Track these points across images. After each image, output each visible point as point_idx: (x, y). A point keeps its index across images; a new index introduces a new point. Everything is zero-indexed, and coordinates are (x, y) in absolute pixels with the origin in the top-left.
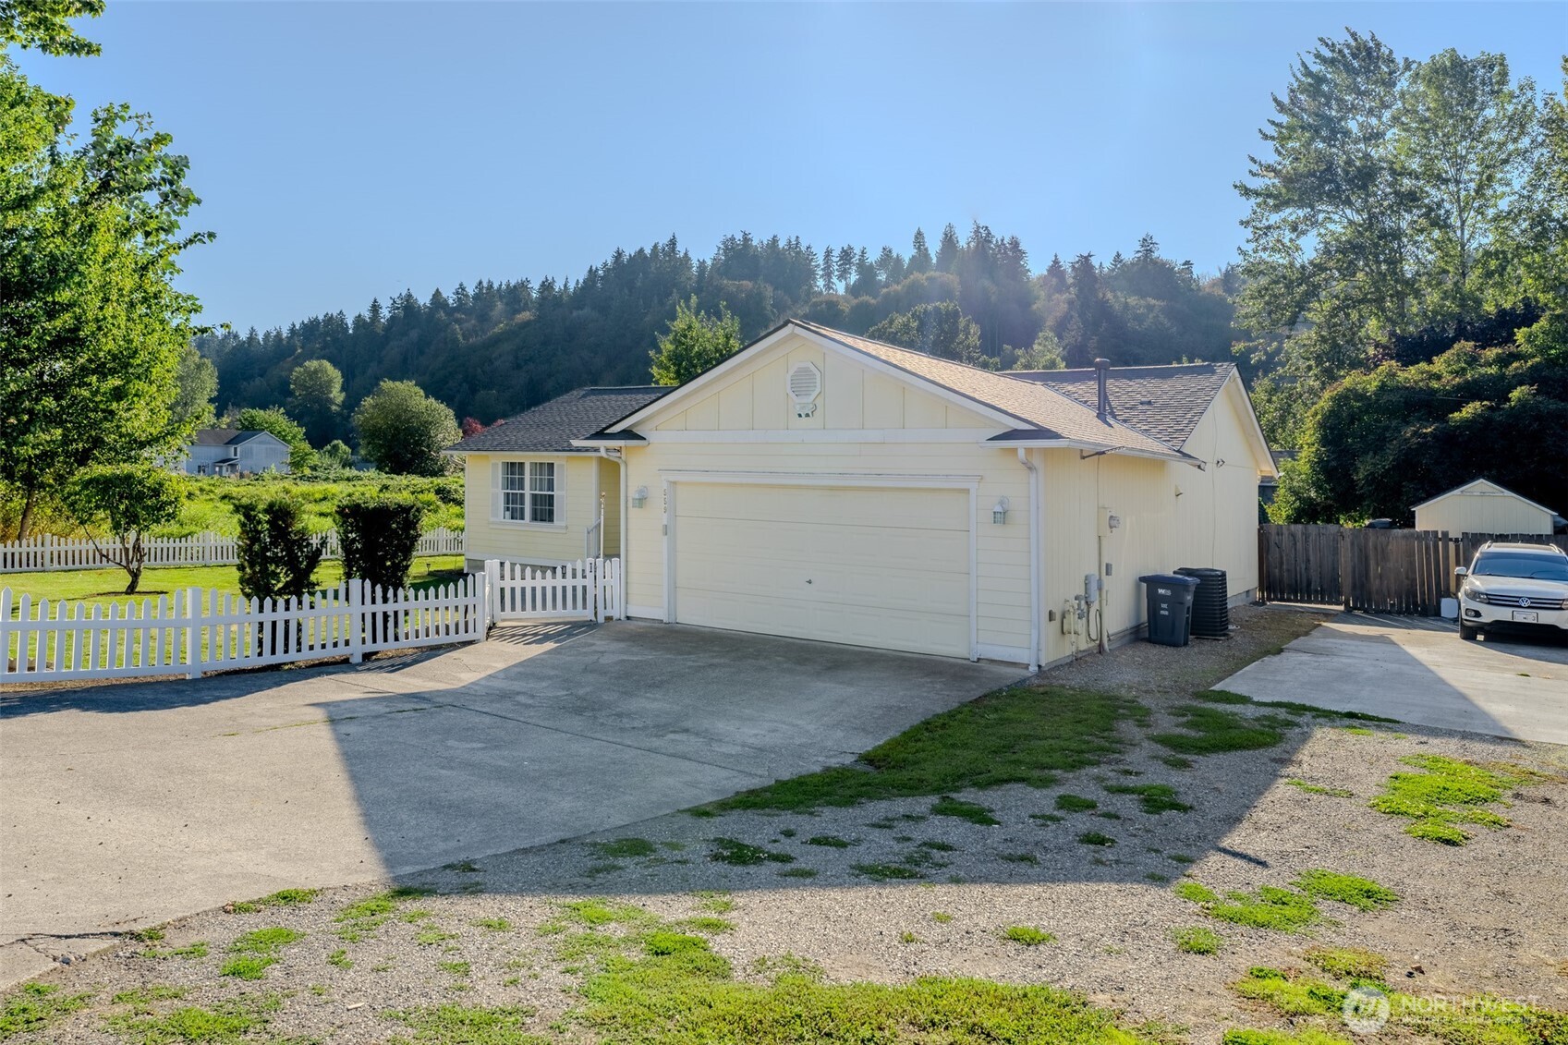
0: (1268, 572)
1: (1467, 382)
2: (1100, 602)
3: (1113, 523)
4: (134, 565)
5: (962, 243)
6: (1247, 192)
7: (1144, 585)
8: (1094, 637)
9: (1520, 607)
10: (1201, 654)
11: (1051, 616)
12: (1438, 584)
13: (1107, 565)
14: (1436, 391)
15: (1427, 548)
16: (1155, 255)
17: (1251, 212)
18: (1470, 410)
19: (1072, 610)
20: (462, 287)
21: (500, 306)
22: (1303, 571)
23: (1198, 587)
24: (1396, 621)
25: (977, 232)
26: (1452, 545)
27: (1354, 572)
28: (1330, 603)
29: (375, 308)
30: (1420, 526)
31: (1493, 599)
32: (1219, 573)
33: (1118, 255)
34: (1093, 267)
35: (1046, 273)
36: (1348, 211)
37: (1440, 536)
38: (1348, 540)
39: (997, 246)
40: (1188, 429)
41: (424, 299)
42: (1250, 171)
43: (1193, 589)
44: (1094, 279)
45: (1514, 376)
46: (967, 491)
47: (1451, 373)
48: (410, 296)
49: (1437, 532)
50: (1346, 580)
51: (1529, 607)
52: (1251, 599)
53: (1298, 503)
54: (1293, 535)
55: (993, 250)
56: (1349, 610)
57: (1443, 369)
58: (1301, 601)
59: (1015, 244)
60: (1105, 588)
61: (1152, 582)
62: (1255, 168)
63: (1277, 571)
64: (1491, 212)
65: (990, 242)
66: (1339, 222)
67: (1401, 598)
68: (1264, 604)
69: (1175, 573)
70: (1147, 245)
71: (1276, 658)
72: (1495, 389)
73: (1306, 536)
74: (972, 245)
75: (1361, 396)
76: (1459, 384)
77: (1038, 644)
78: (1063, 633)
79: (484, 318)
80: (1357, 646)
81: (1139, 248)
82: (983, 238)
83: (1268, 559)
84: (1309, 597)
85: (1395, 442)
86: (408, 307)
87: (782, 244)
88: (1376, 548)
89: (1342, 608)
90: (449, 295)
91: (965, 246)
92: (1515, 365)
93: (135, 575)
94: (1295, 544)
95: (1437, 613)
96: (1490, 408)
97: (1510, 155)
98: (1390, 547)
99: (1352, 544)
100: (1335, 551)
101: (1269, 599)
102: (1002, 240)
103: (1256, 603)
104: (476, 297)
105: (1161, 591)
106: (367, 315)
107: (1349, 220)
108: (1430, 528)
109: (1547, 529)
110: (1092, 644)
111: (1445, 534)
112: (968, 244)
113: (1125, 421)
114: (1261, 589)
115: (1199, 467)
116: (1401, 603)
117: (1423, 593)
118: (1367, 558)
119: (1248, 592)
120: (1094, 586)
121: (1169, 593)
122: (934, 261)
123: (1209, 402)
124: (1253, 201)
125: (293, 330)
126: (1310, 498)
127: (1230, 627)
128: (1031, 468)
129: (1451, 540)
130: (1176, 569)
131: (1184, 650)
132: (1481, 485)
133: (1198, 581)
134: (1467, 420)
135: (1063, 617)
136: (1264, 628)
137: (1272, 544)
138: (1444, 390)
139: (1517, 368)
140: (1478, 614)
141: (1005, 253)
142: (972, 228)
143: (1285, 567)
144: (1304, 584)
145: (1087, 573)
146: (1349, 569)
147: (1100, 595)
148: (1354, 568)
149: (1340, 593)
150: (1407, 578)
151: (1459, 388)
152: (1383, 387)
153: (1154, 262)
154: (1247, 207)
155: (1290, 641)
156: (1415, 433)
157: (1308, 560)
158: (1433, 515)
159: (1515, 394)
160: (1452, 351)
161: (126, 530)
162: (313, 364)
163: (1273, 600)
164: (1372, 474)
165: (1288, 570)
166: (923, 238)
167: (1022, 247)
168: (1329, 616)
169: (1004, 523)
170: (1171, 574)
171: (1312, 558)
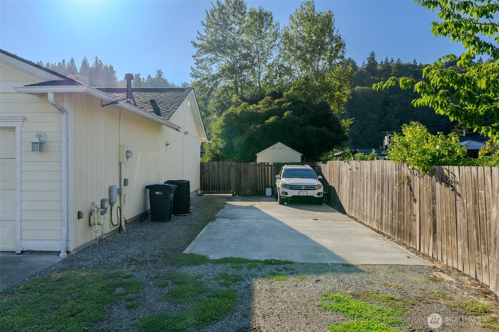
0: (204, 182)
1: (269, 110)
2: (120, 202)
3: (128, 154)
5: (91, 65)
6: (195, 45)
7: (148, 190)
8: (115, 222)
9: (301, 189)
10: (177, 225)
11: (80, 215)
12: (265, 183)
13: (125, 180)
14: (260, 113)
15: (262, 169)
16: (162, 77)
17: (196, 53)
18: (271, 119)
19: (96, 209)
22: (217, 180)
23: (176, 189)
24: (252, 198)
25: (96, 62)
26: (270, 167)
27: (236, 180)
28: (227, 193)
30: (259, 160)
31: (292, 187)
32: (186, 182)
33: (150, 76)
34: (140, 79)
35: (123, 80)
36: (227, 58)
37: (266, 164)
38: (234, 167)
39: (104, 68)
40: (172, 111)
42: (197, 37)
43: (173, 190)
44: (141, 83)
45: (284, 109)
46: (13, 129)
47: (264, 107)
49: (265, 163)
50: (233, 184)
51: (305, 189)
52: (197, 194)
53: (212, 156)
54: (214, 166)
55: (103, 69)
56: (234, 195)
57: (261, 107)
58: (216, 193)
59: (111, 68)
60: (124, 193)
61: (152, 188)
62: (199, 36)
63: (207, 181)
64: (267, 64)
65: (102, 66)
66: (224, 61)
67: (252, 189)
68: (202, 195)
69: (165, 183)
70: (160, 73)
71: (214, 224)
72: (279, 112)
73: (219, 166)
74: (94, 66)
75: (235, 115)
76: (267, 111)
77: (67, 236)
78: (90, 225)
80: (245, 212)
81: (157, 74)
82: (98, 65)
83: (204, 176)
84: (219, 191)
85: (247, 131)
88: (244, 170)
89: (231, 195)
91: (92, 67)
92: (284, 104)
94: (214, 170)
95: (265, 194)
96: (277, 119)
97: (273, 46)
98: (249, 169)
99: (236, 169)
100: (229, 172)
101: (204, 193)
102: (106, 66)
103: (199, 195)
105: (157, 193)
107: (227, 60)
108: (263, 162)
109: (299, 160)
110: (115, 228)
111: (268, 163)
112: (93, 66)
113: (141, 108)
114: (201, 190)
115: (177, 130)
116: (252, 192)
117: (260, 187)
118: (241, 174)
119: (196, 191)
120: (115, 192)
121: (161, 193)
122: (79, 71)
123: (182, 101)
124: (197, 49)
126: (217, 153)
127: (191, 208)
128: (62, 110)
129: (269, 166)
130: (166, 181)
131: (168, 223)
132: (279, 145)
133: (176, 186)
134: (271, 123)
135: (91, 214)
136: (205, 207)
137: (206, 170)
138: (262, 113)
139: (284, 106)
140: (286, 194)
141: (108, 71)
143: (210, 180)
144: (218, 186)
145: (111, 184)
146: (234, 179)
147: (120, 198)
148: (236, 178)
149: (231, 189)
150: (255, 181)
151: (267, 112)
152: (242, 112)
153: (162, 79)
154: (195, 51)
155: (217, 212)
156: (254, 128)
157: (219, 176)
158: (263, 157)
159: (286, 114)
160: (264, 100)
163: (206, 193)
164: (240, 143)
165: (212, 181)
166: (74, 62)
167: (114, 69)
168: (229, 199)
169: (41, 150)
170: (163, 183)
171: (220, 175)
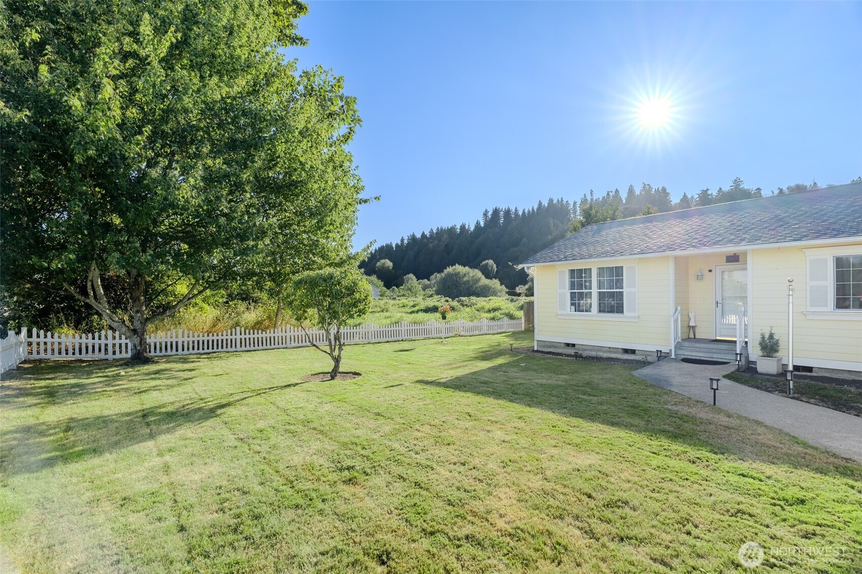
4: (336, 353)
20: (432, 230)
21: (445, 236)
29: (402, 240)
41: (418, 236)
48: (414, 235)
79: (440, 240)
86: (413, 238)
87: (555, 202)
90: (427, 233)
93: (337, 360)
104: (437, 233)
106: (399, 243)
125: (376, 250)
142: (642, 185)
161: (329, 324)
162: (383, 261)
